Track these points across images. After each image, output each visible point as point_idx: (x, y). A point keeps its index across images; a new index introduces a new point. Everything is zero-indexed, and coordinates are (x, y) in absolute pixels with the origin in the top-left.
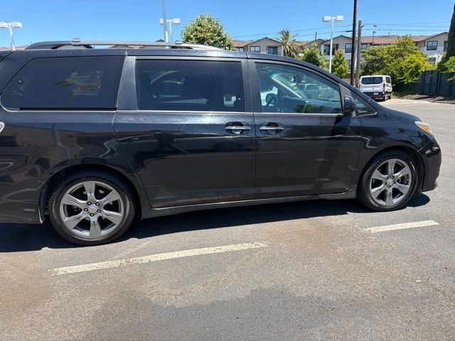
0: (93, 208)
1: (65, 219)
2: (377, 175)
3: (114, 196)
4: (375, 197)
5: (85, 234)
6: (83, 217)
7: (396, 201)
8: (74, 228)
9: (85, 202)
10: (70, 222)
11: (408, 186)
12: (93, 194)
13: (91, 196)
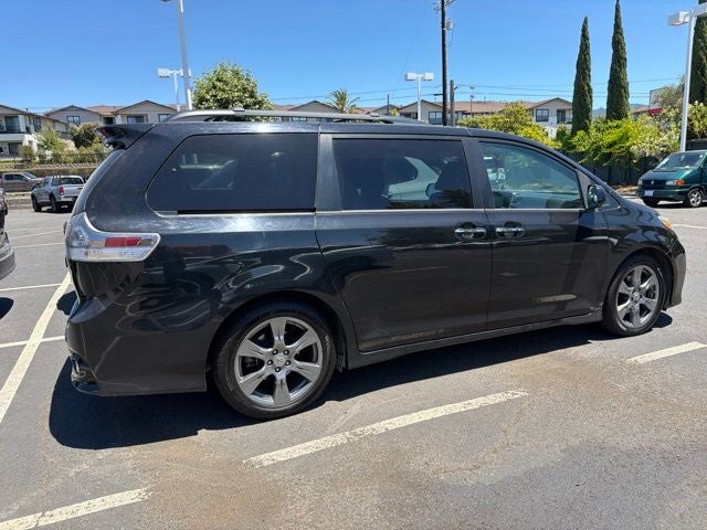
0: (280, 358)
1: (241, 380)
2: (623, 288)
3: (310, 338)
4: (622, 316)
5: (267, 401)
6: (268, 374)
7: (644, 320)
8: (253, 394)
9: (270, 350)
10: (247, 383)
11: (656, 300)
12: (282, 338)
13: (279, 339)
